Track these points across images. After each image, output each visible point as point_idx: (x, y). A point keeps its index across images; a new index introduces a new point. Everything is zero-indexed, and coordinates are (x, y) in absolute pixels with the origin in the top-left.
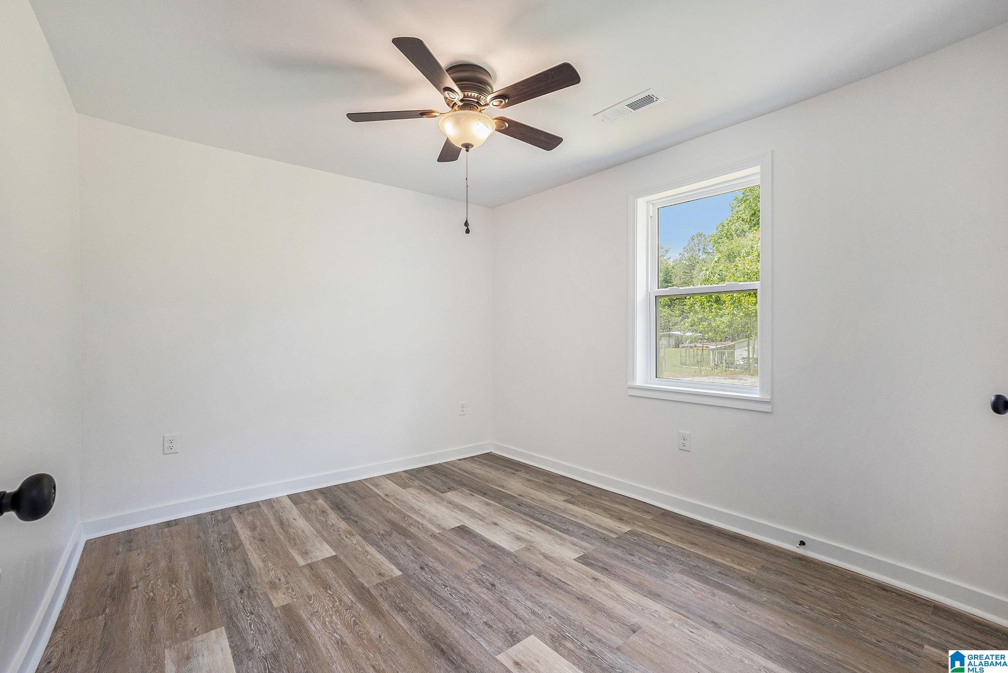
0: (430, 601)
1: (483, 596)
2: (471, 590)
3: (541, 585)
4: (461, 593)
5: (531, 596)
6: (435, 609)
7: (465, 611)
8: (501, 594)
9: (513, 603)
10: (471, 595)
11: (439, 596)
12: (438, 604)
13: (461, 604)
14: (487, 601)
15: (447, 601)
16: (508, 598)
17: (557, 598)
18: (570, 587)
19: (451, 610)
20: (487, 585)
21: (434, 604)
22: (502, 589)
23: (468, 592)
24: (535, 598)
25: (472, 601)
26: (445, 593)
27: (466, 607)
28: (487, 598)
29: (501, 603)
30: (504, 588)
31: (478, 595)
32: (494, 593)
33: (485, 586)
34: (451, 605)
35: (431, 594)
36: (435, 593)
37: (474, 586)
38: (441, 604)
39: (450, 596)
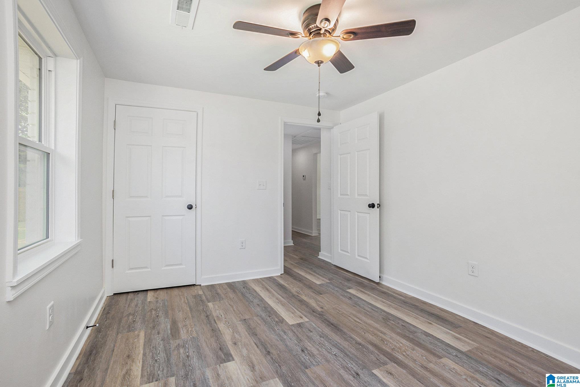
0: (344, 347)
1: (310, 345)
2: (318, 350)
3: (271, 346)
4: (324, 348)
5: (281, 340)
6: (340, 342)
7: (322, 339)
8: (299, 344)
9: (294, 338)
10: (318, 347)
11: (339, 349)
12: (338, 344)
13: (324, 342)
14: (308, 342)
15: (333, 345)
16: (296, 341)
17: (268, 337)
18: (255, 341)
19: (330, 340)
20: (307, 351)
21: (341, 345)
22: (297, 347)
23: (320, 349)
24: (280, 339)
25: (317, 343)
26: (335, 351)
27: (321, 340)
28: (309, 344)
29: (300, 339)
30: (296, 348)
31: (314, 346)
32: (303, 345)
33: (308, 351)
34: (330, 343)
35: (344, 351)
36: (342, 351)
37: (315, 352)
38: (336, 344)
39: (331, 348)
